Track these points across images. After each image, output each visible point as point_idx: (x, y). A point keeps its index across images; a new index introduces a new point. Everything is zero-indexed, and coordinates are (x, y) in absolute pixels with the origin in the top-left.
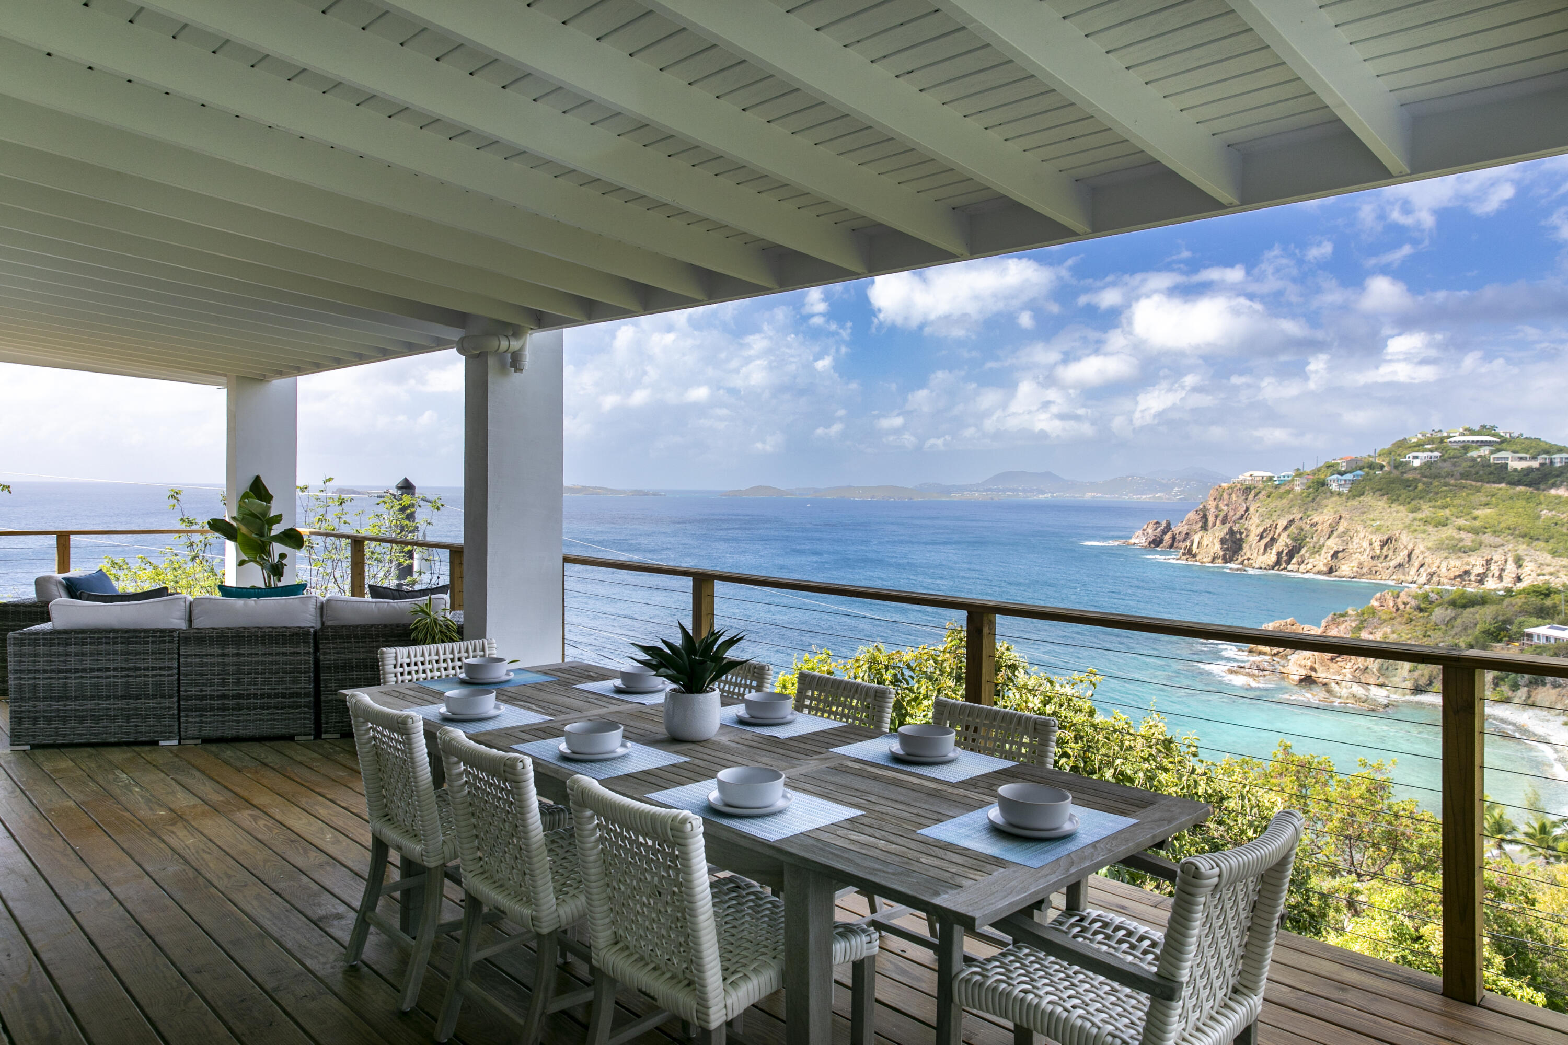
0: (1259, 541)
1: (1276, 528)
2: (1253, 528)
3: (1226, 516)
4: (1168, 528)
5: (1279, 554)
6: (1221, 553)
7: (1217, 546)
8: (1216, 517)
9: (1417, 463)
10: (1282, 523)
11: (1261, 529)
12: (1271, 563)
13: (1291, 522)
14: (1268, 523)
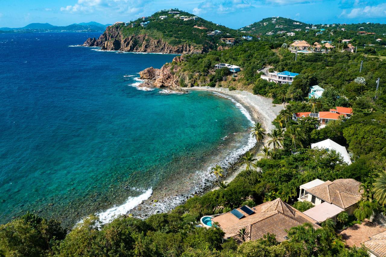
0: (124, 43)
1: (129, 39)
2: (122, 39)
3: (112, 36)
4: (95, 41)
5: (131, 47)
6: (114, 47)
7: (112, 45)
8: (109, 36)
9: (162, 19)
10: (130, 37)
11: (124, 40)
12: (129, 50)
13: (133, 37)
14: (126, 37)
